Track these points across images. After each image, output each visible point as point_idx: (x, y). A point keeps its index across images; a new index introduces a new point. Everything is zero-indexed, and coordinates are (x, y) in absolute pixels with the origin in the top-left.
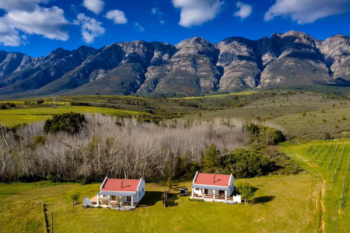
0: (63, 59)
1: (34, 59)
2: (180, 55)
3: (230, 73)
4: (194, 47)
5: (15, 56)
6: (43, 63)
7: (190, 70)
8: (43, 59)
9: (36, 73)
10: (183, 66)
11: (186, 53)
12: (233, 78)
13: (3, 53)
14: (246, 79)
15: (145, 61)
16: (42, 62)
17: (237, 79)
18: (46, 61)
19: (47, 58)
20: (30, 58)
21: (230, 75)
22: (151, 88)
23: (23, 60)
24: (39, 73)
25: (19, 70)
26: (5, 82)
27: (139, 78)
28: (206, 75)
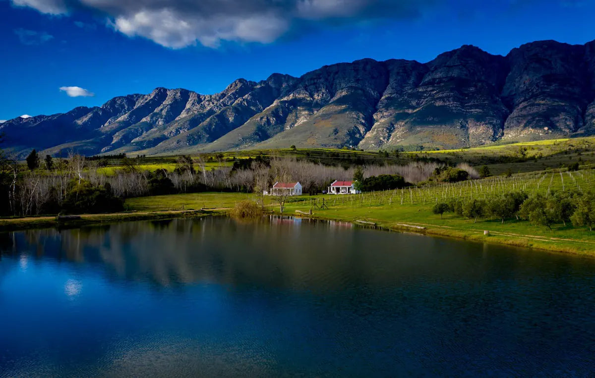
0: (246, 96)
1: (205, 98)
2: (434, 79)
3: (525, 107)
4: (459, 65)
5: (179, 94)
6: (216, 104)
7: (451, 105)
8: (217, 98)
9: (208, 120)
10: (437, 98)
11: (444, 76)
12: (530, 118)
13: (162, 90)
14: (556, 118)
15: (373, 94)
16: (215, 102)
17: (537, 119)
18: (221, 101)
19: (223, 95)
20: (199, 96)
21: (524, 112)
22: (382, 138)
23: (190, 100)
24: (211, 119)
25: (184, 116)
26: (166, 133)
27: (363, 121)
28: (480, 112)
